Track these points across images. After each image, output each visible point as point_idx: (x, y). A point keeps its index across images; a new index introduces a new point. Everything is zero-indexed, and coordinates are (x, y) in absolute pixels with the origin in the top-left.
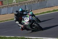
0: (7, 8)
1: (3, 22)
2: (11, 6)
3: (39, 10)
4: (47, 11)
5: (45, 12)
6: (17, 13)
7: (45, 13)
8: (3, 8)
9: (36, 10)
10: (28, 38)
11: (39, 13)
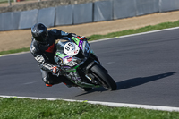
0: (36, 10)
1: (23, 53)
2: (51, 5)
3: (135, 18)
4: (159, 22)
5: (152, 24)
6: (41, 32)
7: (154, 28)
8: (25, 8)
9: (125, 20)
10: (99, 105)
11: (136, 27)
